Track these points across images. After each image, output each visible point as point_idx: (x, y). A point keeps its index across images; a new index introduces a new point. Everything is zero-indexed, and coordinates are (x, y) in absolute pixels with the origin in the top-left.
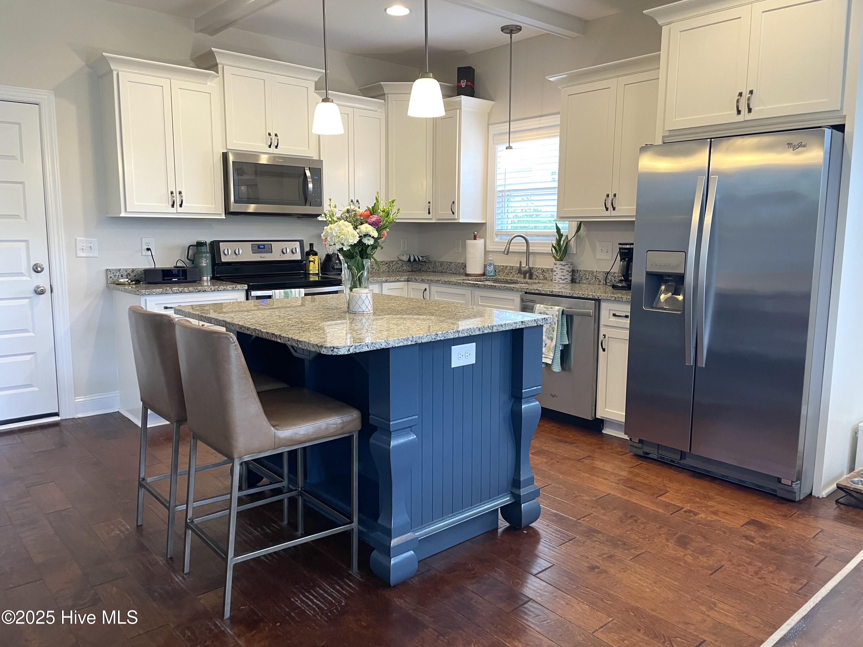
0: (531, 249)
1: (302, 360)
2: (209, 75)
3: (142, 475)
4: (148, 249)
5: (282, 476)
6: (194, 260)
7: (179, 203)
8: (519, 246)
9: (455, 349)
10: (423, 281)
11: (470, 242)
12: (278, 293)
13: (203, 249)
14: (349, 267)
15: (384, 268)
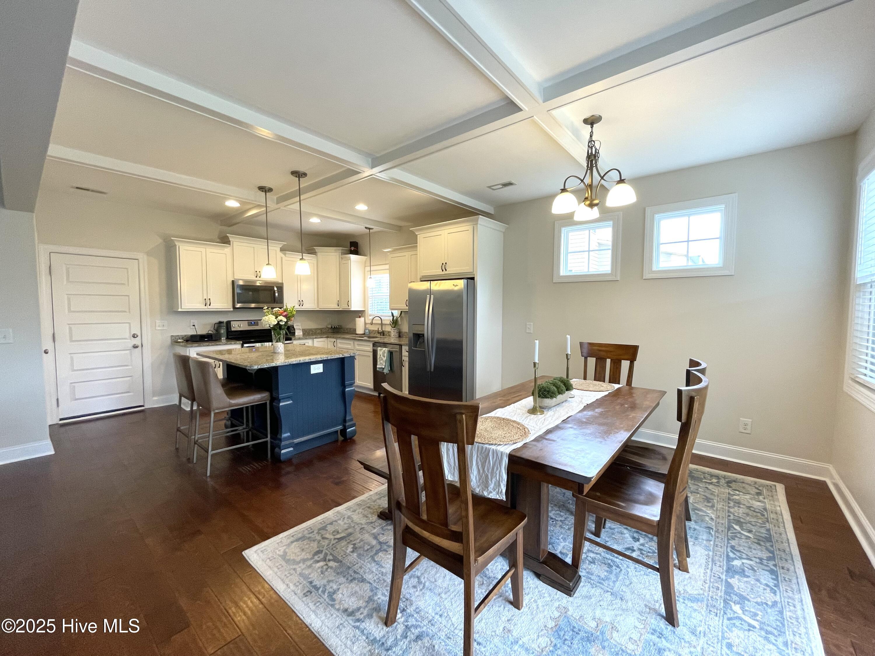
0: (383, 322)
1: (252, 373)
2: (225, 246)
3: (179, 426)
4: (194, 325)
5: (243, 423)
6: (217, 330)
7: (209, 304)
8: (377, 321)
9: (312, 367)
10: (333, 338)
11: (357, 319)
12: (258, 345)
13: (222, 325)
14: (274, 334)
15: (319, 331)
